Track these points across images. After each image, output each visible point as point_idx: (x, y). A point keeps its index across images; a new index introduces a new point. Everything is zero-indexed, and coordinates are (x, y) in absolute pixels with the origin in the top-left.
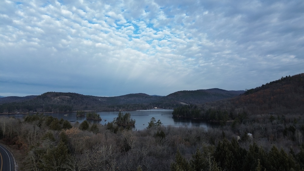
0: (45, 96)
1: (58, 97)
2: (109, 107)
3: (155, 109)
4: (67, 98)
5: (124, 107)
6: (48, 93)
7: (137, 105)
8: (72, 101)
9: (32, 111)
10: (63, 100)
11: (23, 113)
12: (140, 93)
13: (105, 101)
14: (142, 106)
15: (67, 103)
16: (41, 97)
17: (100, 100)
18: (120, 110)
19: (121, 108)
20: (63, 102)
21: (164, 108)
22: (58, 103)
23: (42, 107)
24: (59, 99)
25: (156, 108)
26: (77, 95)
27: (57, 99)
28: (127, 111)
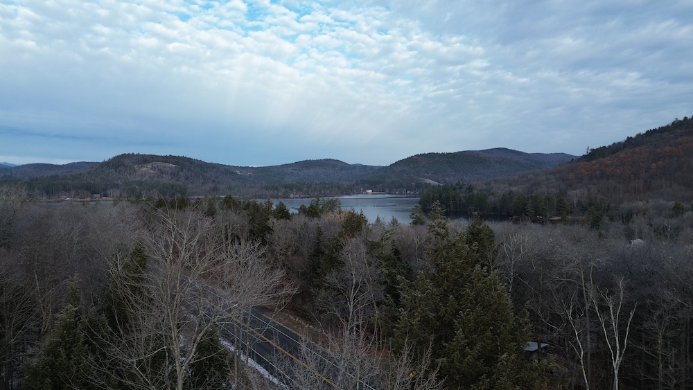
0: (120, 163)
1: (149, 166)
2: (267, 188)
3: (367, 193)
4: (170, 168)
5: (299, 189)
6: (124, 156)
7: (328, 186)
8: (181, 174)
9: (99, 195)
10: (161, 172)
11: (79, 200)
12: (327, 160)
13: (250, 176)
14: (339, 188)
15: (170, 178)
16: (111, 164)
17: (239, 173)
18: (292, 195)
19: (294, 190)
20: (163, 177)
21: (388, 191)
22: (151, 178)
23: (117, 186)
24: (151, 169)
25: (370, 191)
26: (190, 161)
27: (147, 169)
28: (308, 197)
